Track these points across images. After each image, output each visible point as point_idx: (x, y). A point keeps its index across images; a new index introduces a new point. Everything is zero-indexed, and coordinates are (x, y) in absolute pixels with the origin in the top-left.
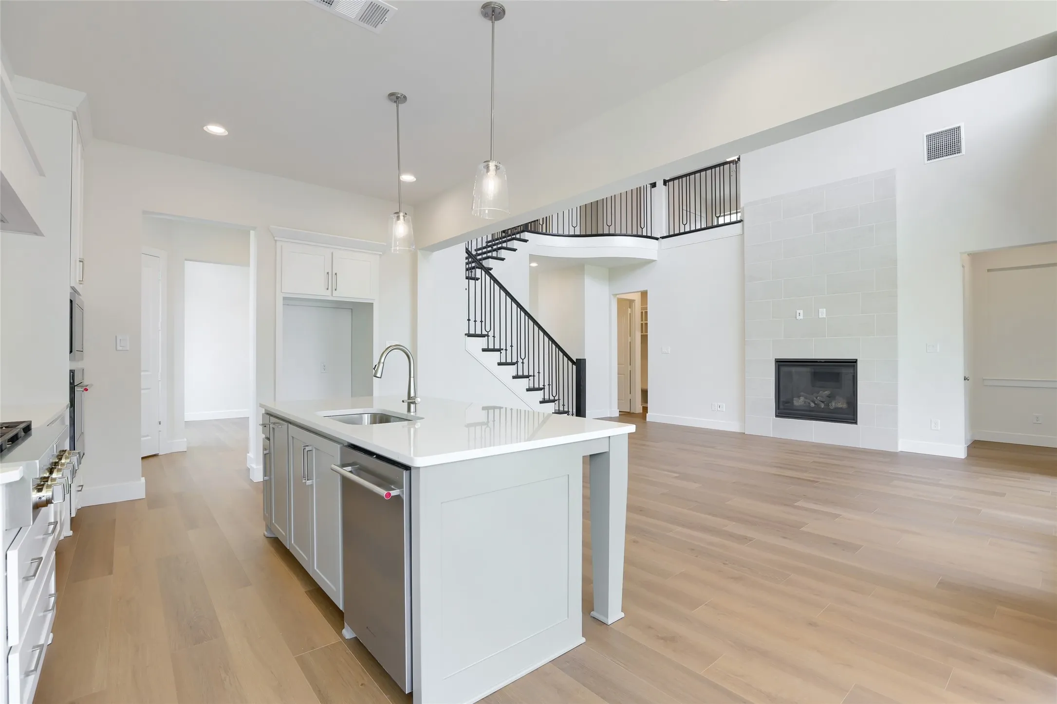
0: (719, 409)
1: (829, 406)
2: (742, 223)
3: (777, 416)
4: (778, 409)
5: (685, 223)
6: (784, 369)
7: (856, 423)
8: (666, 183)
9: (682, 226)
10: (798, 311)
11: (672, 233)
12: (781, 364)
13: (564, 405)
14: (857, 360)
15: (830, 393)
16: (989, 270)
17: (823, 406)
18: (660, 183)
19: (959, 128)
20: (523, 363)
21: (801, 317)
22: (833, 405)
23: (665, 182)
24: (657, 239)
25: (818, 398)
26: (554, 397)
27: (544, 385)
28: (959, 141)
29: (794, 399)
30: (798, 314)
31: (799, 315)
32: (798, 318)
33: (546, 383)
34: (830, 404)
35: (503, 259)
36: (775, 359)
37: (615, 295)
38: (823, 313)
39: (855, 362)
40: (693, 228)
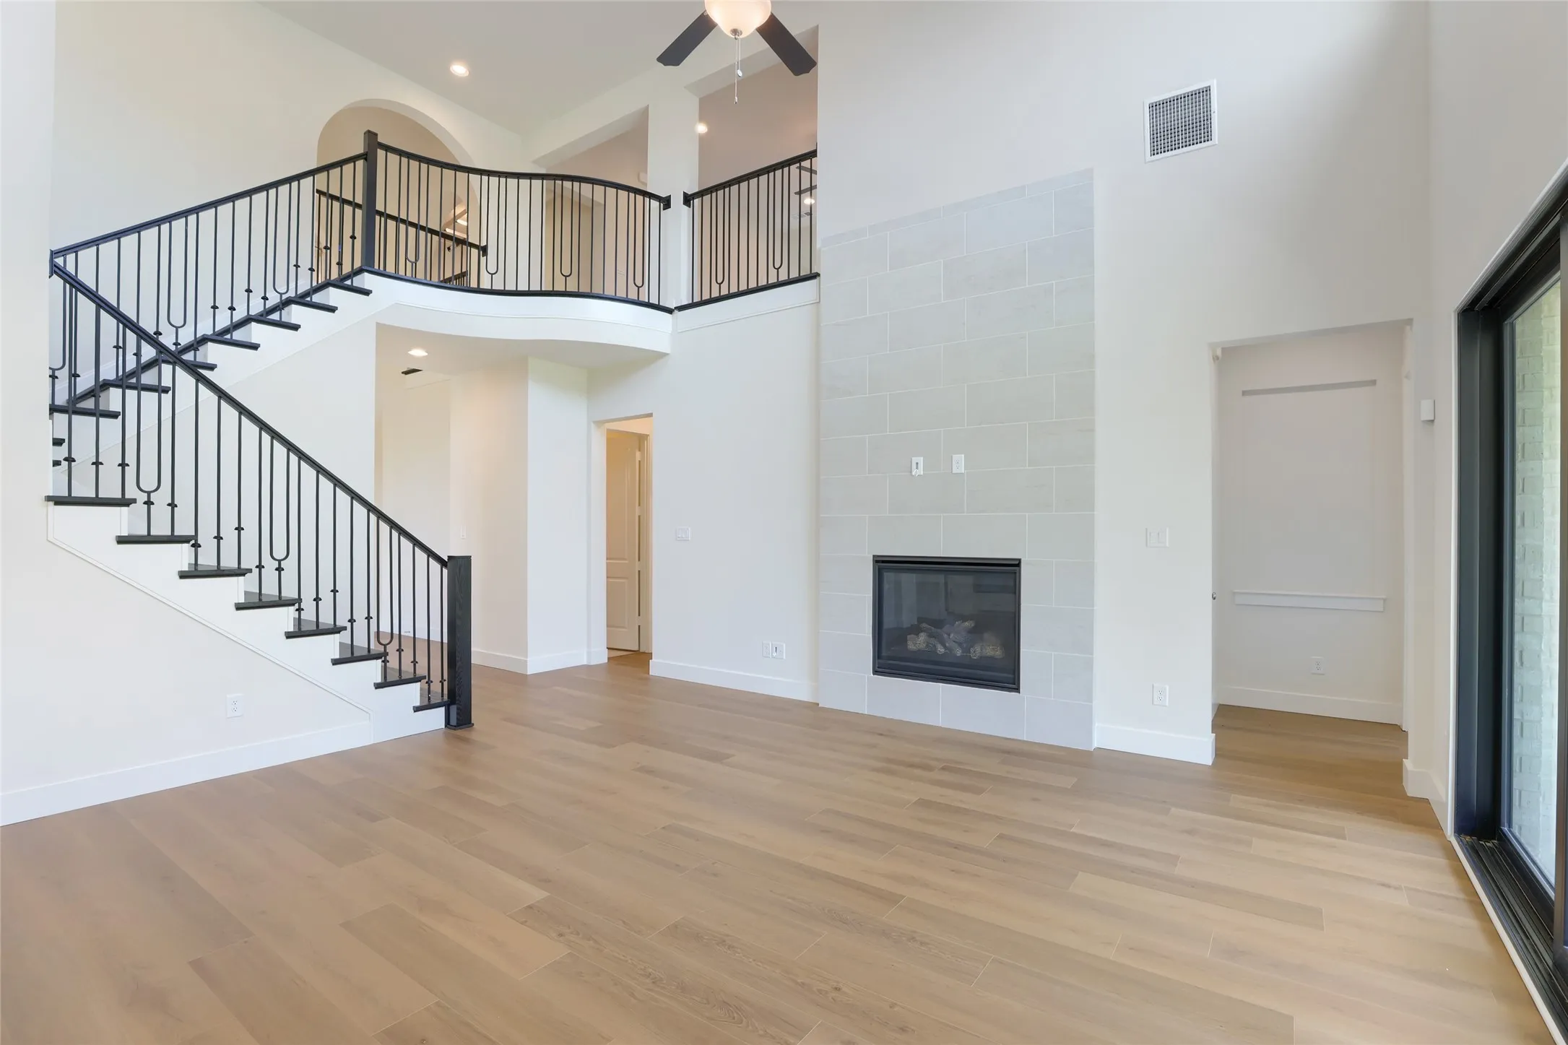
0: (775, 654)
1: (970, 652)
2: (818, 278)
3: (875, 672)
4: (878, 658)
5: (720, 280)
6: (889, 577)
7: (1017, 690)
8: (689, 201)
9: (715, 287)
10: (915, 460)
11: (697, 299)
12: (884, 566)
13: (415, 662)
14: (1020, 560)
15: (973, 625)
16: (1244, 393)
17: (959, 652)
18: (677, 201)
19: (1208, 89)
20: (279, 569)
21: (921, 471)
22: (977, 651)
23: (688, 199)
24: (670, 311)
25: (952, 636)
26: (385, 646)
27: (352, 621)
28: (1209, 118)
29: (909, 636)
30: (914, 466)
31: (917, 468)
32: (914, 473)
33: (360, 614)
34: (972, 650)
35: (295, 327)
36: (874, 556)
37: (599, 423)
38: (959, 464)
39: (1017, 564)
40: (734, 290)
